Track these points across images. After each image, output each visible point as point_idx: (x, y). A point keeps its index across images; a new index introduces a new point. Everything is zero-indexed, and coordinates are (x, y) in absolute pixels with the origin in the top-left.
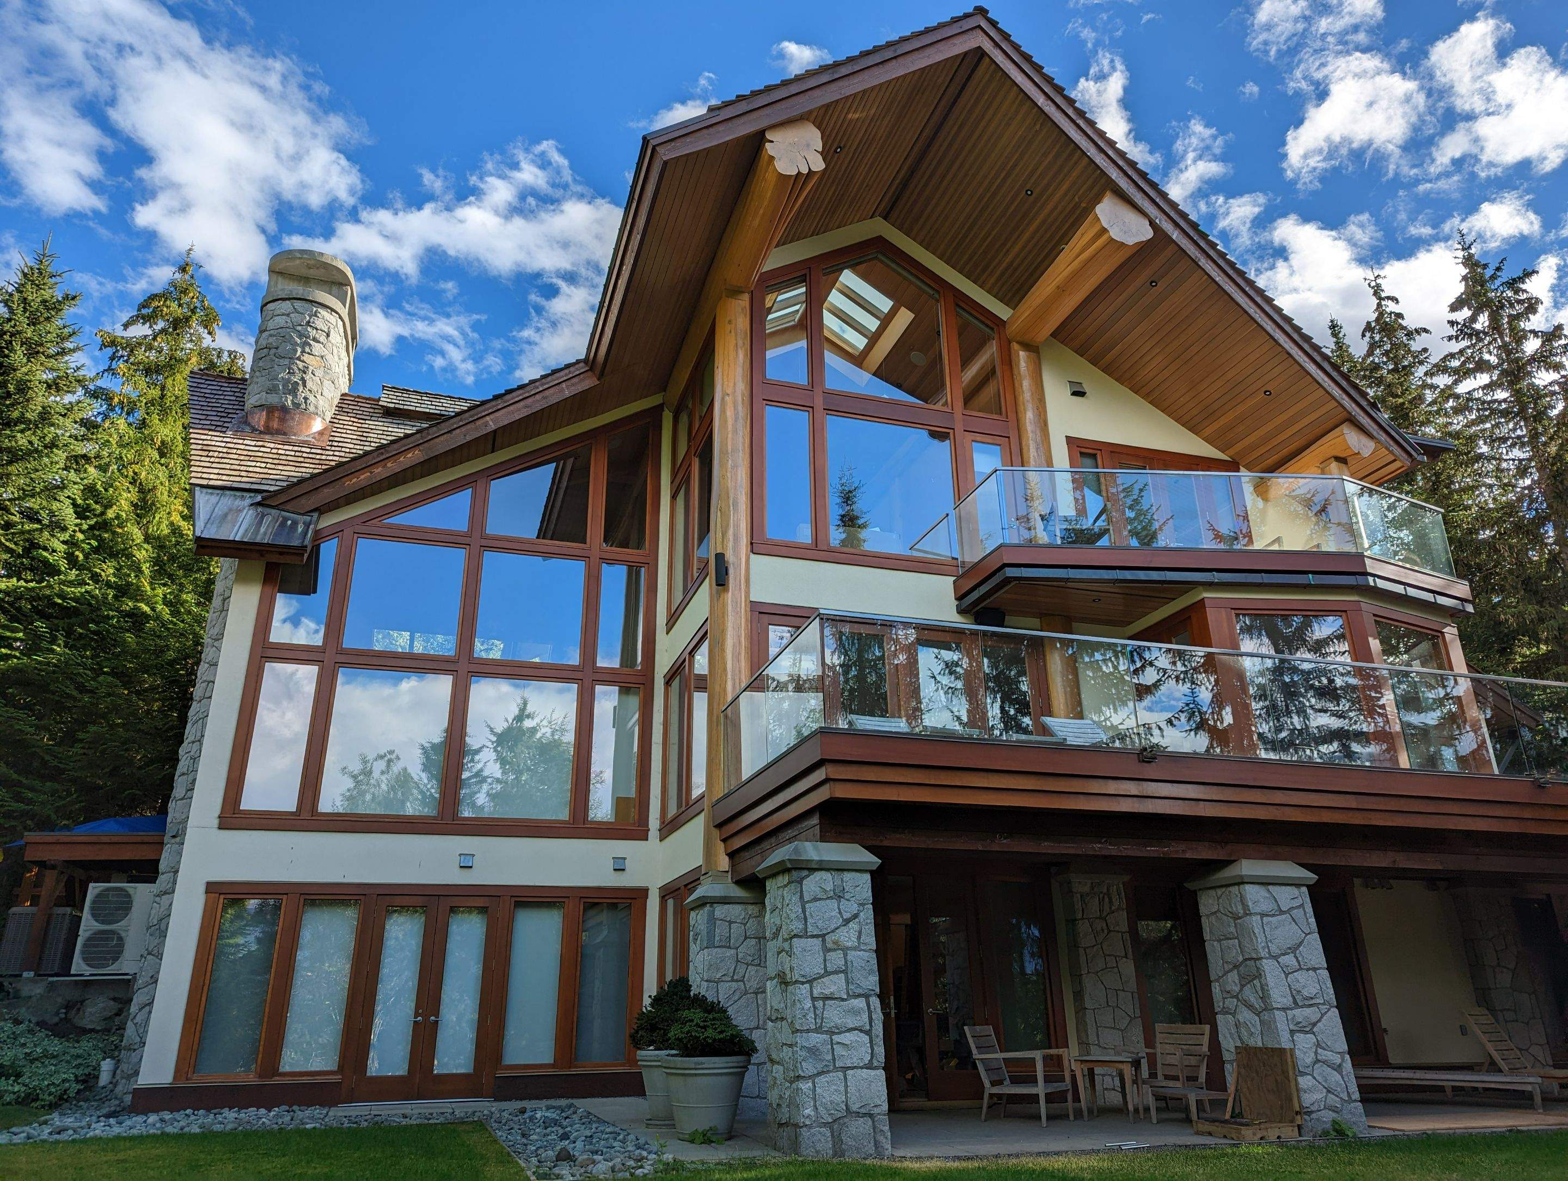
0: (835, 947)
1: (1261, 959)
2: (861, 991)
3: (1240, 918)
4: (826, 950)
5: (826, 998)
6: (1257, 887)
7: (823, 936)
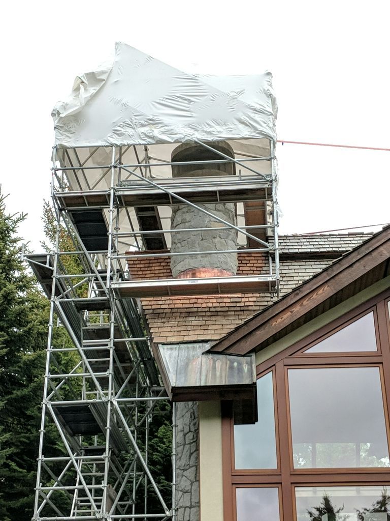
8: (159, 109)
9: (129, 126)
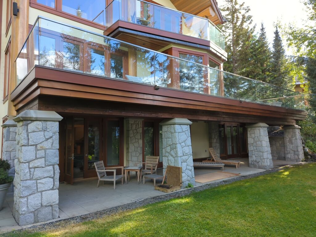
0: (41, 149)
1: (177, 144)
2: (51, 164)
3: (173, 133)
4: (37, 150)
5: (35, 168)
6: (178, 125)
7: (36, 145)
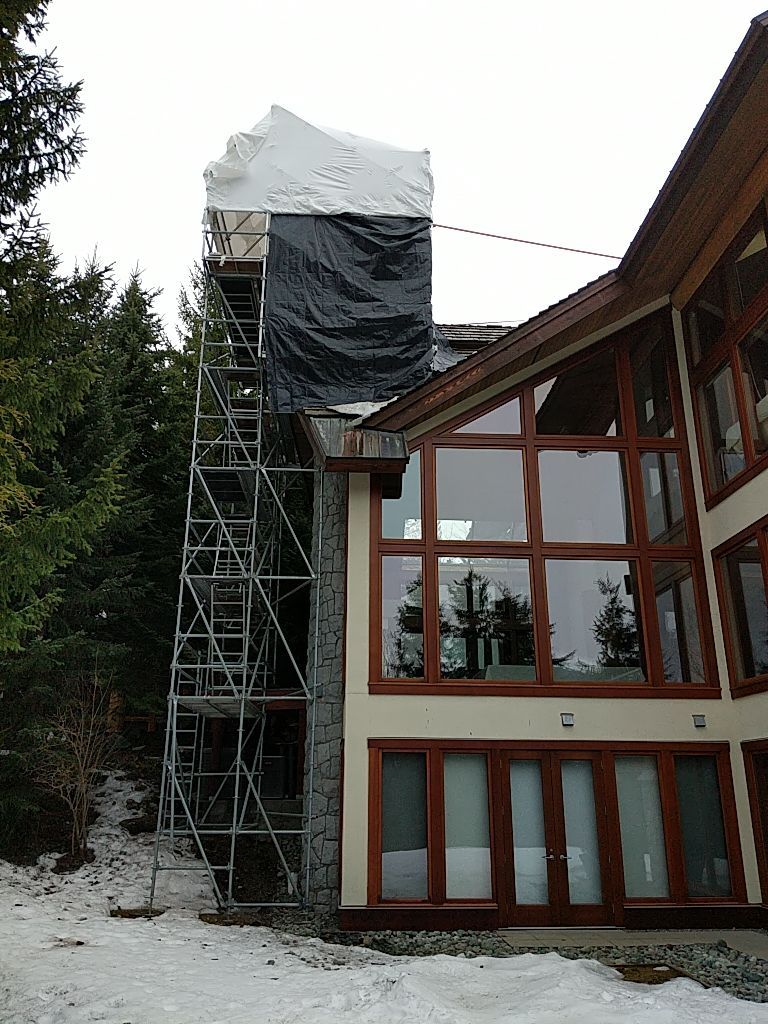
8: (316, 178)
9: (283, 193)
